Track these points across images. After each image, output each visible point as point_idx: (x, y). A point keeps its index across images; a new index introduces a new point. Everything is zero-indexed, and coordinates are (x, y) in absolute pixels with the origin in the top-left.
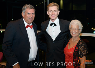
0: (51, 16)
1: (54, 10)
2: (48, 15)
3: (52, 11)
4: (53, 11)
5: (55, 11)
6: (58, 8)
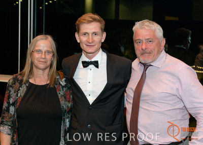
1: (93, 31)
2: (78, 41)
3: (87, 33)
5: (95, 34)
6: (103, 28)
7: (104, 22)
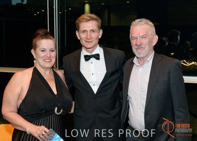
0: (84, 42)
1: (91, 28)
3: (86, 31)
4: (89, 32)
5: (93, 31)
7: (100, 20)
